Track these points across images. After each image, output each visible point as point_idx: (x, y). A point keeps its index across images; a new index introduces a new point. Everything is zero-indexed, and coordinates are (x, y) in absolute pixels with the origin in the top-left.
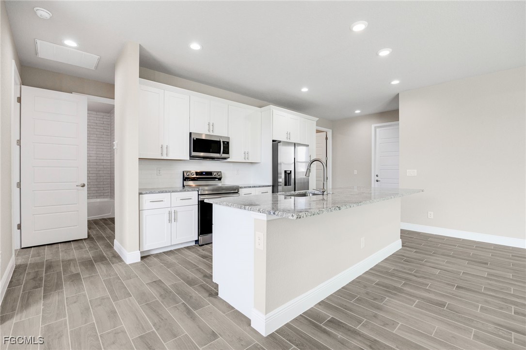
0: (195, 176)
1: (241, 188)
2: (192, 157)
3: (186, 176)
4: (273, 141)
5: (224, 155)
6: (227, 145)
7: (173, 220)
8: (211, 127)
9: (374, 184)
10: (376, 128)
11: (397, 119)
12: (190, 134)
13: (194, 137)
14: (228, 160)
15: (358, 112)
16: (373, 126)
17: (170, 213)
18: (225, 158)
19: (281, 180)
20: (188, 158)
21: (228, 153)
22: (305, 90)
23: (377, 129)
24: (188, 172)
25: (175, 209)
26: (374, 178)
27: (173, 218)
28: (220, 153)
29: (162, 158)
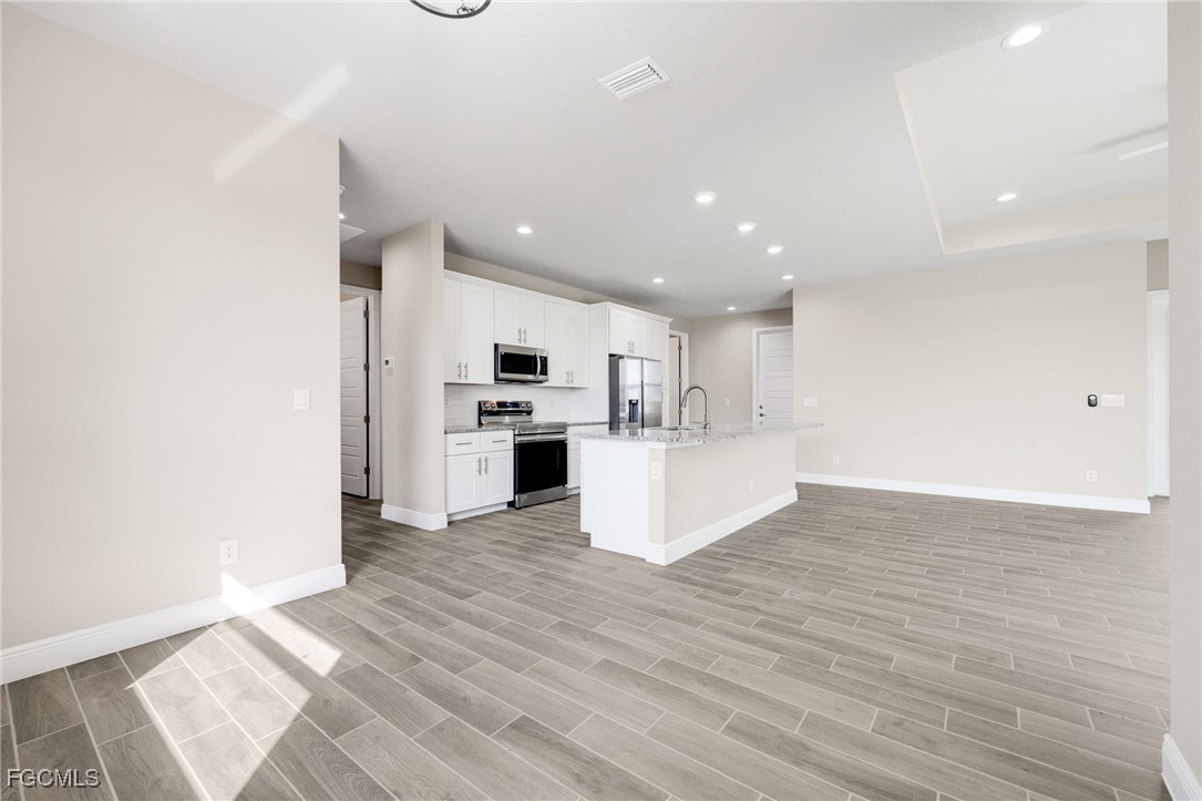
0: (496, 409)
1: (569, 425)
2: (497, 379)
3: (484, 409)
4: (611, 355)
5: (541, 377)
6: (544, 360)
7: (483, 472)
8: (523, 335)
9: (756, 418)
10: (758, 334)
11: (790, 322)
12: (496, 346)
13: (502, 350)
14: (546, 384)
15: (731, 309)
16: (755, 330)
17: (480, 461)
18: (540, 382)
19: (624, 414)
20: (493, 382)
21: (546, 374)
22: (658, 280)
23: (762, 336)
24: (485, 403)
25: (487, 455)
26: (756, 411)
27: (483, 467)
28: (535, 374)
29: (460, 382)
